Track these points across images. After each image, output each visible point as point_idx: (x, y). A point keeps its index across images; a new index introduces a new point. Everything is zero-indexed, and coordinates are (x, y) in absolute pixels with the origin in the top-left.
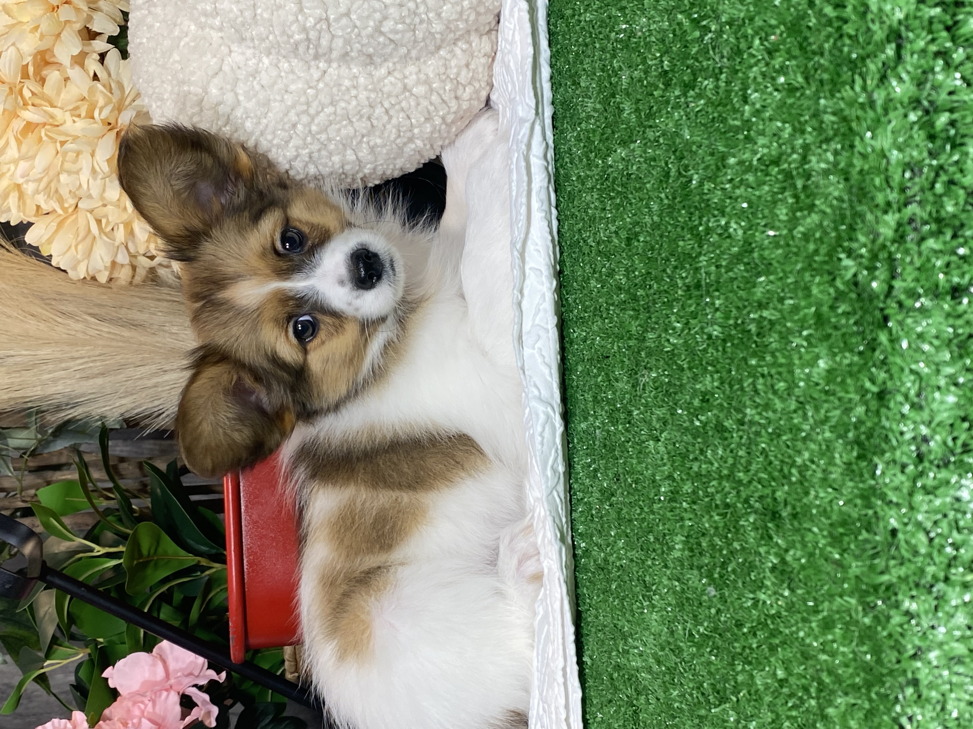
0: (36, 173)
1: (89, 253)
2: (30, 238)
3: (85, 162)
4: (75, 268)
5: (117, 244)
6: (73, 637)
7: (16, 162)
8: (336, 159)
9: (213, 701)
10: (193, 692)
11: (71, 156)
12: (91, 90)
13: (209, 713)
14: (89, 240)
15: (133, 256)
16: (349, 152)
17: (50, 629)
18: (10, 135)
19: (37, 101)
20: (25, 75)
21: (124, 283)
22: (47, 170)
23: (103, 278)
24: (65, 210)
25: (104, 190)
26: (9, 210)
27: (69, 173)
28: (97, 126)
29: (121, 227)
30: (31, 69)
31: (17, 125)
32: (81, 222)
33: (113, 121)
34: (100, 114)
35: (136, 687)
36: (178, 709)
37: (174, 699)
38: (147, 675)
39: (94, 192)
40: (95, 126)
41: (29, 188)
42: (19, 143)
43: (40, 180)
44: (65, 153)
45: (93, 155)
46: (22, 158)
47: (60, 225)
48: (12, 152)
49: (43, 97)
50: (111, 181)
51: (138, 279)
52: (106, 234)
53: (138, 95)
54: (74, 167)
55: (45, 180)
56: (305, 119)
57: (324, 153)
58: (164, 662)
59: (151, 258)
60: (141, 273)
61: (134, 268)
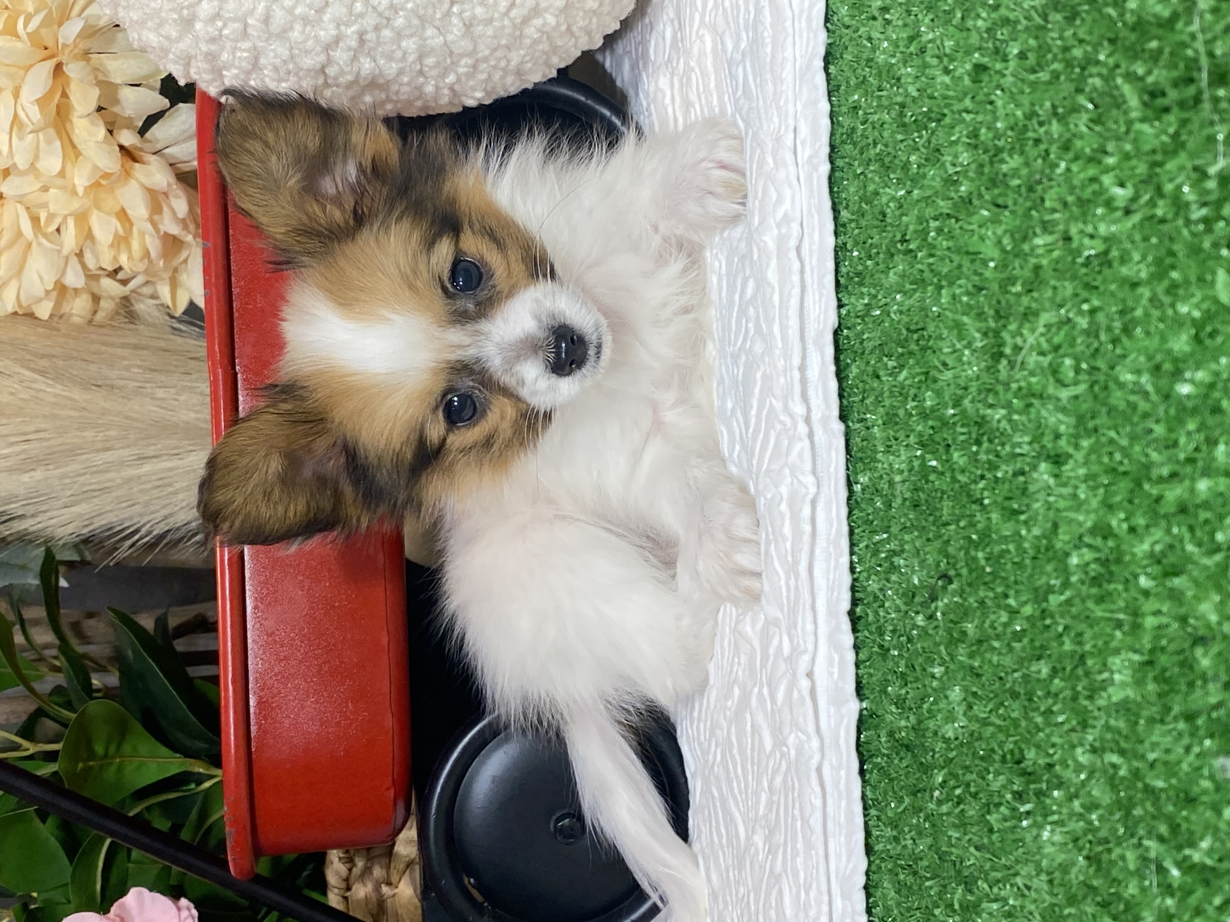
1: (19, 269)
5: (65, 252)
14: (19, 247)
16: (431, 31)
21: (76, 320)
23: (44, 311)
25: (36, 157)
28: (21, 46)
29: (71, 222)
33: (50, 43)
34: (25, 26)
39: (21, 161)
40: (19, 45)
45: (16, 95)
50: (49, 142)
52: (46, 236)
59: (124, 282)
60: (107, 306)
61: (96, 299)
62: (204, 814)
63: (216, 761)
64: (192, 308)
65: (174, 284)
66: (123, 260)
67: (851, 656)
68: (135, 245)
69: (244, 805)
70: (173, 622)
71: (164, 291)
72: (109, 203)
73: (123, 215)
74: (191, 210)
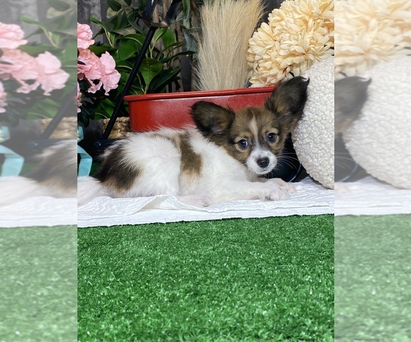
0: (289, 25)
1: (258, 45)
2: (264, 24)
3: (293, 42)
4: (253, 40)
5: (263, 56)
6: (118, 42)
7: (293, 17)
8: (305, 130)
9: (97, 91)
10: (101, 84)
11: (296, 37)
12: (321, 44)
13: (93, 90)
14: (263, 45)
15: (257, 62)
16: (307, 135)
17: (121, 33)
18: (303, 15)
19: (316, 25)
20: (325, 20)
21: (248, 58)
22: (291, 28)
23: (249, 51)
24: (274, 36)
25: (283, 49)
26: (273, 17)
27: (290, 37)
28: (308, 46)
29: (269, 57)
30: (327, 22)
31: (307, 18)
32: (270, 42)
35: (103, 63)
36: (95, 79)
37: (98, 77)
38: (107, 67)
39: (282, 46)
41: (283, 23)
42: (300, 18)
43: (286, 26)
44: (297, 35)
45: (297, 45)
46: (295, 19)
47: (268, 35)
48: (297, 16)
49: (317, 27)
51: (249, 63)
52: (266, 51)
53: (319, 61)
54: (292, 39)
55: (286, 28)
56: (320, 119)
57: (307, 126)
58: (111, 73)
59: (256, 69)
60: (251, 65)
61: (253, 62)
62: (136, 89)
63: (148, 92)
64: (250, 84)
65: (256, 80)
66: (261, 69)
67: (174, 221)
68: (264, 71)
69: (139, 99)
70: (179, 81)
71: (254, 78)
72: (274, 65)
73: (271, 69)
74: (272, 84)
